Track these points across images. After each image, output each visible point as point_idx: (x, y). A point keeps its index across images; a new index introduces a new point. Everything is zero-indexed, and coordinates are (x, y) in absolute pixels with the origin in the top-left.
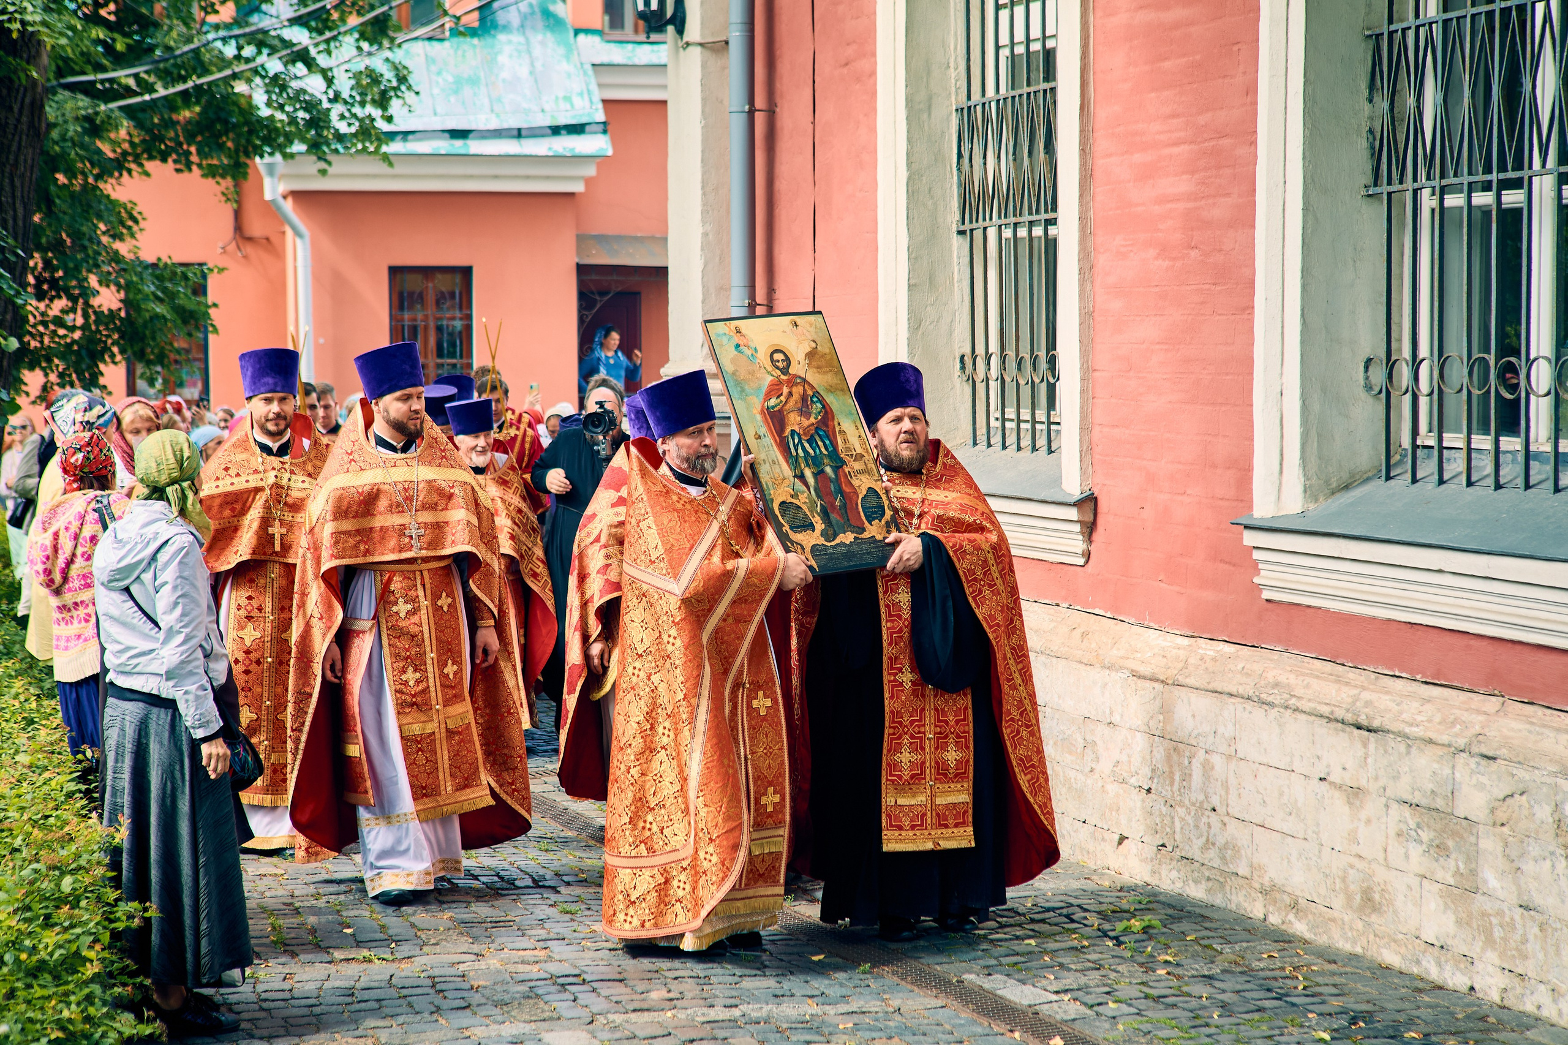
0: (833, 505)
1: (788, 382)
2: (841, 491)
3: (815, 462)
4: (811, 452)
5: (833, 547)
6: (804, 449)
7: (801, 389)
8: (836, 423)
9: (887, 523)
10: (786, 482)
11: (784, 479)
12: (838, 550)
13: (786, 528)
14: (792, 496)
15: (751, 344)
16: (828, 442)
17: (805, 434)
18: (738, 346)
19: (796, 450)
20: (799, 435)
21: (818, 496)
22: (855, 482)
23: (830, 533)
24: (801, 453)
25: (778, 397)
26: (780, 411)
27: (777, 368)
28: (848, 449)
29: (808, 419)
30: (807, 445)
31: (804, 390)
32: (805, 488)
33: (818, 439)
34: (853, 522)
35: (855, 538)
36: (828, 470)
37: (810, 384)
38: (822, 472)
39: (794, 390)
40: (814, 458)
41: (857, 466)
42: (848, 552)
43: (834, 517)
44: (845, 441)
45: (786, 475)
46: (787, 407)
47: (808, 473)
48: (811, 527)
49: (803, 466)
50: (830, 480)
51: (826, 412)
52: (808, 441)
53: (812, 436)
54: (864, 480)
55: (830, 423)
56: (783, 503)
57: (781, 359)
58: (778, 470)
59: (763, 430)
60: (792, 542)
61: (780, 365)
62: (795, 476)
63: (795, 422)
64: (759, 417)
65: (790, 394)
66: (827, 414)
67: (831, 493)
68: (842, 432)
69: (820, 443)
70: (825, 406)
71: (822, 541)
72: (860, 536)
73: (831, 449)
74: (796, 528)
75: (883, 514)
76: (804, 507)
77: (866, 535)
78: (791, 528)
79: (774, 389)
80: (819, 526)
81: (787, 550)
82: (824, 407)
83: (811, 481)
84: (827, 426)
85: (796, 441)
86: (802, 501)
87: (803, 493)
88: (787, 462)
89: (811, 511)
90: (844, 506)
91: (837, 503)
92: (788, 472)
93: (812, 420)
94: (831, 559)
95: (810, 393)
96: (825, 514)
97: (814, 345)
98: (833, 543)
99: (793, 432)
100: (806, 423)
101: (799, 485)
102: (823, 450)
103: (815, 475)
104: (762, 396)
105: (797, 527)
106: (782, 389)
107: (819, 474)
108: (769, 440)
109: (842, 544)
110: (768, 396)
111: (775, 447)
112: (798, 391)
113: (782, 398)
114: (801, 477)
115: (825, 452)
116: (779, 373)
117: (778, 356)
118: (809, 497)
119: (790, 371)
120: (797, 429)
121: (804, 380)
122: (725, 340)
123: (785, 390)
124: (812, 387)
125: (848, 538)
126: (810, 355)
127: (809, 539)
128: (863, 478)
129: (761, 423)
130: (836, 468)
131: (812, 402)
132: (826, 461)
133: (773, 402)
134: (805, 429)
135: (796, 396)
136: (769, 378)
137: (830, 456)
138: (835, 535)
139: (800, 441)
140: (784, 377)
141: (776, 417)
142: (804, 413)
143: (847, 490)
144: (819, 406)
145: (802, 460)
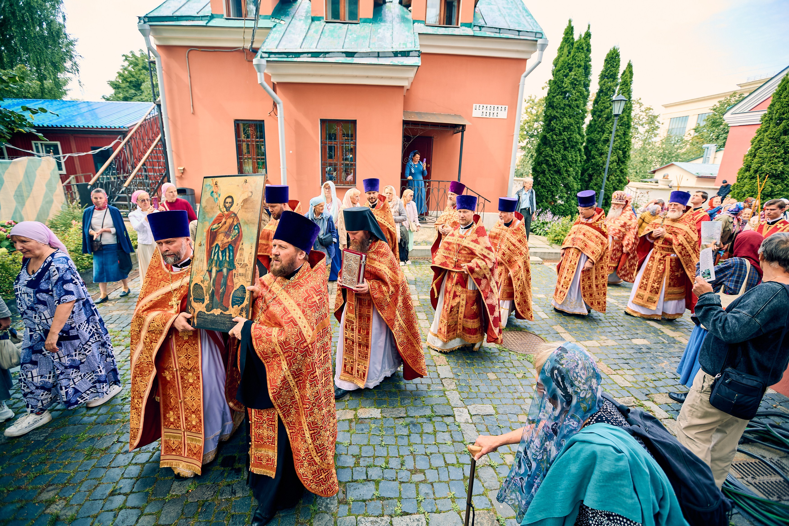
0: (218, 291)
1: (228, 215)
2: (226, 284)
3: (220, 264)
4: (221, 258)
5: (208, 315)
6: (218, 256)
7: (232, 220)
8: (241, 243)
9: (242, 309)
12: (210, 317)
14: (202, 282)
15: (219, 192)
16: (231, 254)
17: (222, 247)
18: (213, 192)
19: (214, 256)
20: (219, 247)
21: (213, 285)
23: (209, 308)
24: (216, 258)
26: (216, 232)
27: (225, 207)
29: (228, 238)
30: (220, 254)
32: (209, 278)
33: (227, 251)
34: (224, 304)
35: (221, 313)
36: (225, 270)
37: (238, 219)
38: (221, 271)
39: (228, 220)
40: (221, 262)
41: (241, 271)
42: (214, 320)
43: (216, 298)
46: (221, 230)
47: (214, 270)
48: (203, 301)
50: (223, 276)
52: (222, 252)
53: (225, 249)
54: (241, 280)
55: (238, 243)
56: (196, 284)
57: (230, 201)
58: (201, 265)
59: (204, 242)
60: (191, 306)
61: (227, 205)
62: (208, 270)
63: (221, 240)
64: (205, 234)
65: (225, 223)
66: (239, 236)
67: (220, 284)
68: (242, 249)
69: (227, 254)
71: (204, 310)
72: (225, 313)
73: (231, 258)
75: (242, 303)
76: (204, 289)
77: (227, 313)
78: (194, 299)
79: (218, 220)
80: (207, 301)
82: (239, 233)
83: (214, 274)
84: (235, 244)
85: (216, 250)
86: (204, 286)
87: (207, 280)
88: (207, 261)
89: (206, 292)
90: (223, 293)
91: (221, 291)
92: (205, 267)
93: (230, 240)
94: (204, 321)
95: (235, 223)
96: (212, 296)
97: (250, 194)
98: (209, 313)
99: (217, 245)
100: (226, 240)
101: (207, 275)
102: (227, 258)
103: (217, 272)
104: (211, 222)
105: (197, 299)
106: (222, 219)
107: (219, 271)
108: (204, 248)
109: (213, 315)
110: (213, 224)
111: (205, 252)
112: (230, 221)
113: (220, 225)
114: (210, 272)
115: (228, 259)
116: (225, 209)
117: (229, 200)
118: (209, 284)
119: (231, 209)
120: (219, 243)
121: (236, 215)
122: (208, 188)
123: (224, 220)
125: (217, 312)
126: (245, 201)
127: (199, 307)
128: (241, 278)
129: (205, 237)
130: (229, 270)
131: (234, 228)
132: (226, 265)
133: (215, 226)
134: (223, 245)
135: (227, 225)
136: (219, 212)
137: (229, 262)
138: (212, 308)
139: (218, 251)
140: (226, 213)
141: (213, 235)
142: (227, 235)
143: (229, 283)
144: (237, 231)
145: (214, 262)
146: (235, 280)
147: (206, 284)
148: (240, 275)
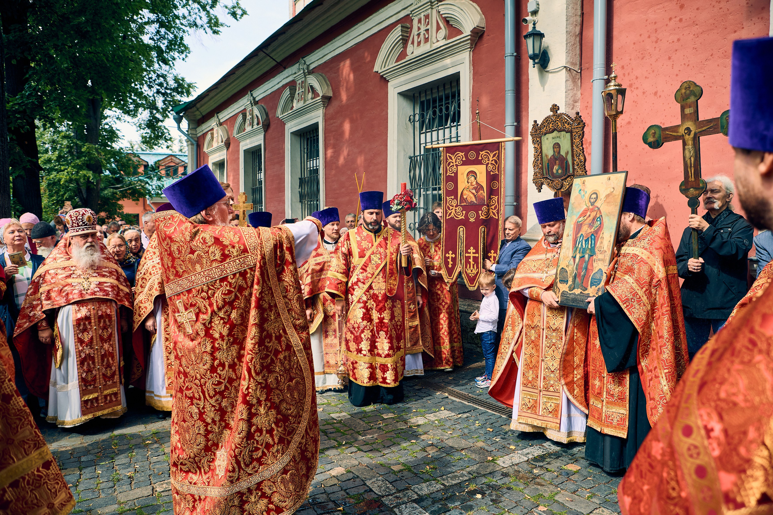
0: (580, 274)
1: (592, 209)
2: (586, 269)
3: (584, 251)
4: (584, 246)
5: (570, 294)
6: (582, 245)
7: (595, 213)
8: (602, 233)
9: (599, 288)
12: (571, 296)
15: (586, 190)
16: (593, 242)
17: (586, 236)
19: (579, 244)
21: (576, 268)
23: (571, 288)
24: (580, 246)
25: (584, 217)
26: (581, 224)
27: (590, 202)
28: (600, 247)
30: (584, 242)
33: (590, 239)
34: (584, 285)
36: (587, 256)
38: (584, 257)
40: (584, 249)
42: (575, 299)
43: (577, 280)
46: (585, 222)
47: (578, 256)
49: (577, 253)
50: (585, 261)
52: (586, 241)
53: (588, 238)
54: (600, 264)
55: (599, 232)
56: (562, 268)
57: (594, 197)
59: (571, 233)
63: (585, 230)
64: (572, 226)
65: (590, 215)
66: (601, 227)
67: (582, 268)
69: (590, 242)
70: (602, 224)
71: (567, 290)
72: (583, 292)
73: (593, 246)
74: (561, 282)
76: (569, 272)
79: (583, 214)
80: (570, 283)
83: (577, 260)
84: (597, 234)
85: (581, 239)
86: (569, 269)
88: (573, 249)
90: (584, 276)
91: (582, 274)
92: (571, 254)
93: (592, 230)
94: (567, 299)
95: (598, 216)
97: (612, 190)
99: (582, 235)
100: (589, 231)
101: (572, 261)
102: (589, 246)
103: (580, 258)
107: (582, 257)
108: (571, 238)
109: (574, 294)
110: (580, 216)
111: (571, 242)
112: (593, 214)
113: (586, 217)
114: (574, 258)
116: (590, 205)
119: (595, 204)
120: (584, 233)
123: (588, 214)
124: (600, 212)
125: (577, 291)
126: (608, 196)
127: (563, 287)
128: (599, 263)
129: (572, 229)
130: (591, 256)
131: (597, 220)
132: (588, 252)
133: (581, 219)
134: (587, 234)
135: (591, 217)
136: (585, 207)
137: (591, 249)
138: (574, 288)
140: (591, 207)
141: (579, 226)
142: (590, 226)
143: (589, 267)
144: (599, 223)
145: (578, 249)
146: (595, 264)
148: (599, 260)
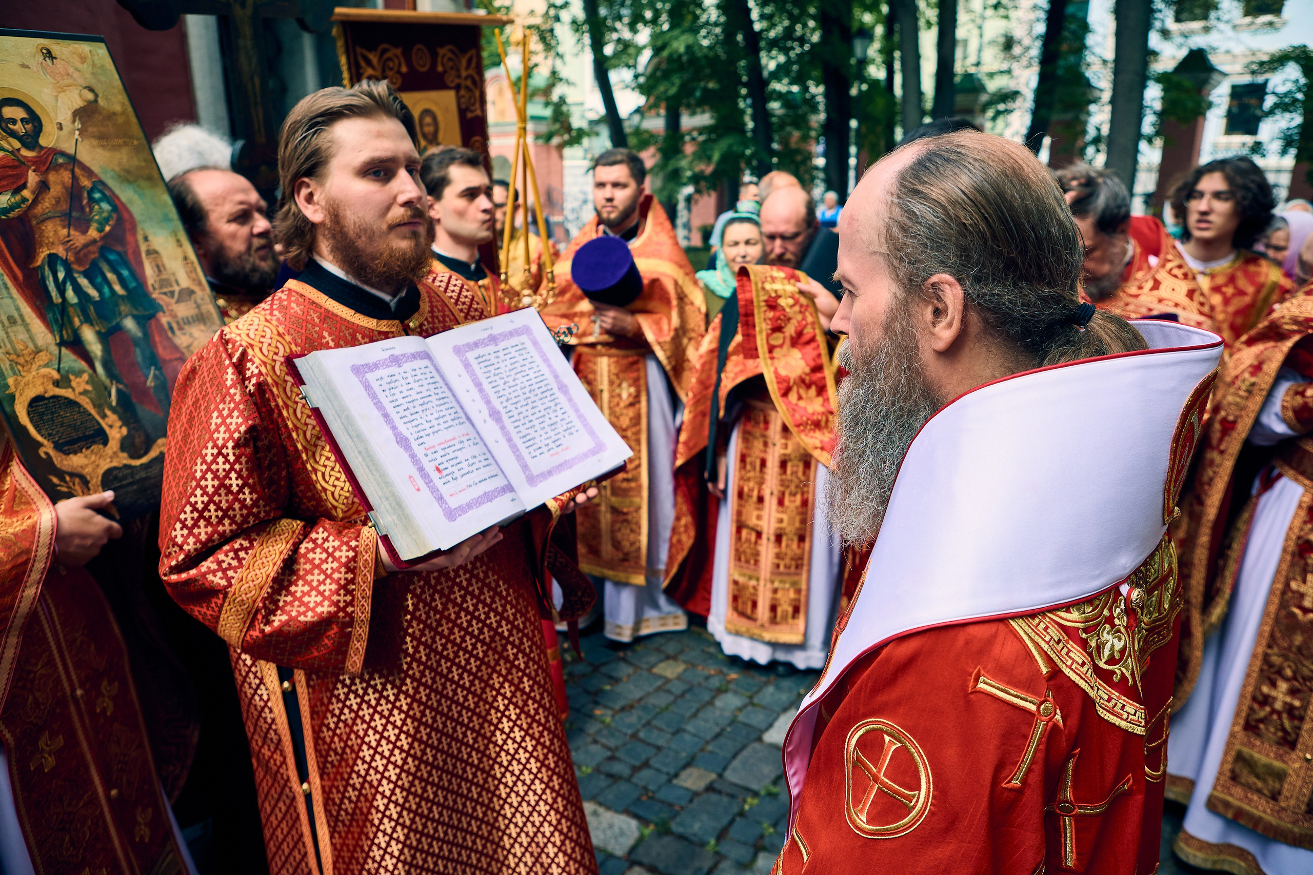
0: (140, 388)
1: (38, 162)
2: (153, 360)
3: (102, 312)
4: (93, 293)
6: (78, 289)
7: (66, 176)
8: (140, 238)
10: (43, 357)
11: (38, 351)
13: (47, 448)
14: (57, 384)
16: (125, 273)
17: (79, 261)
19: (62, 292)
20: (66, 264)
21: (111, 377)
22: (181, 340)
24: (70, 294)
25: (17, 191)
26: (24, 218)
27: (12, 134)
28: (164, 283)
29: (85, 232)
30: (83, 282)
31: (74, 178)
32: (82, 365)
33: (105, 268)
36: (129, 324)
37: (85, 167)
38: (117, 330)
39: (52, 177)
40: (99, 305)
41: (184, 310)
43: (144, 410)
44: (159, 268)
45: (40, 343)
46: (39, 209)
47: (89, 335)
48: (101, 437)
49: (77, 322)
50: (135, 342)
51: (120, 221)
52: (86, 274)
53: (94, 264)
54: (197, 333)
55: (129, 238)
56: (37, 400)
57: (21, 118)
58: (22, 336)
60: (61, 474)
61: (19, 129)
62: (62, 344)
63: (57, 237)
65: (44, 186)
66: (124, 221)
67: (135, 367)
68: (152, 253)
69: (110, 276)
70: (118, 208)
71: (124, 459)
73: (133, 284)
74: (68, 446)
76: (86, 403)
78: (58, 447)
79: (9, 179)
80: (116, 432)
81: (55, 497)
82: (115, 208)
83: (96, 348)
84: (122, 244)
85: (61, 275)
86: (78, 391)
87: (79, 374)
88: (42, 316)
89: (99, 407)
90: (163, 387)
91: (148, 383)
92: (44, 337)
93: (93, 234)
95: (86, 183)
96: (127, 409)
97: (90, 96)
98: (144, 460)
99: (53, 259)
100: (80, 240)
101: (70, 359)
102: (118, 288)
103: (103, 337)
105: (72, 442)
106: (23, 176)
107: (112, 333)
111: (14, 291)
112: (59, 181)
113: (26, 193)
114: (76, 345)
115: (121, 292)
116: (17, 144)
117: (12, 112)
118: (93, 379)
119: (43, 141)
120: (60, 251)
121: (72, 159)
123: (32, 178)
124: (89, 172)
127: (97, 461)
128: (193, 329)
130: (145, 320)
131: (91, 200)
132: (124, 308)
133: (6, 200)
134: (79, 253)
135: (56, 190)
137: (130, 298)
138: (149, 442)
139: (69, 275)
140: (29, 155)
142: (75, 222)
143: (165, 354)
144: (105, 207)
145: (74, 312)
147: (80, 384)
148: (188, 321)
